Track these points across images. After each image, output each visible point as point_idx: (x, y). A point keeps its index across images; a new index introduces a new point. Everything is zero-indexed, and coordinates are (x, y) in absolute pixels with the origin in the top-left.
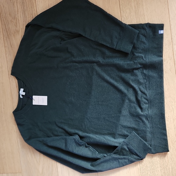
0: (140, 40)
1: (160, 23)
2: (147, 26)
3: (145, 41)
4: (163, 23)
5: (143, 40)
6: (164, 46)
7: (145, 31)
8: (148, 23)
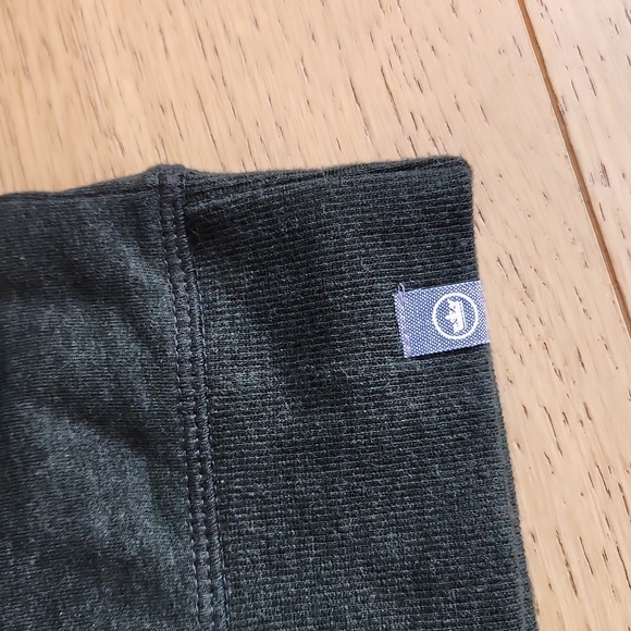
0: (43, 517)
1: (391, 155)
2: (140, 236)
3: (151, 533)
4: (453, 150)
5: (100, 524)
6: (540, 595)
7: (120, 333)
8: (160, 171)
